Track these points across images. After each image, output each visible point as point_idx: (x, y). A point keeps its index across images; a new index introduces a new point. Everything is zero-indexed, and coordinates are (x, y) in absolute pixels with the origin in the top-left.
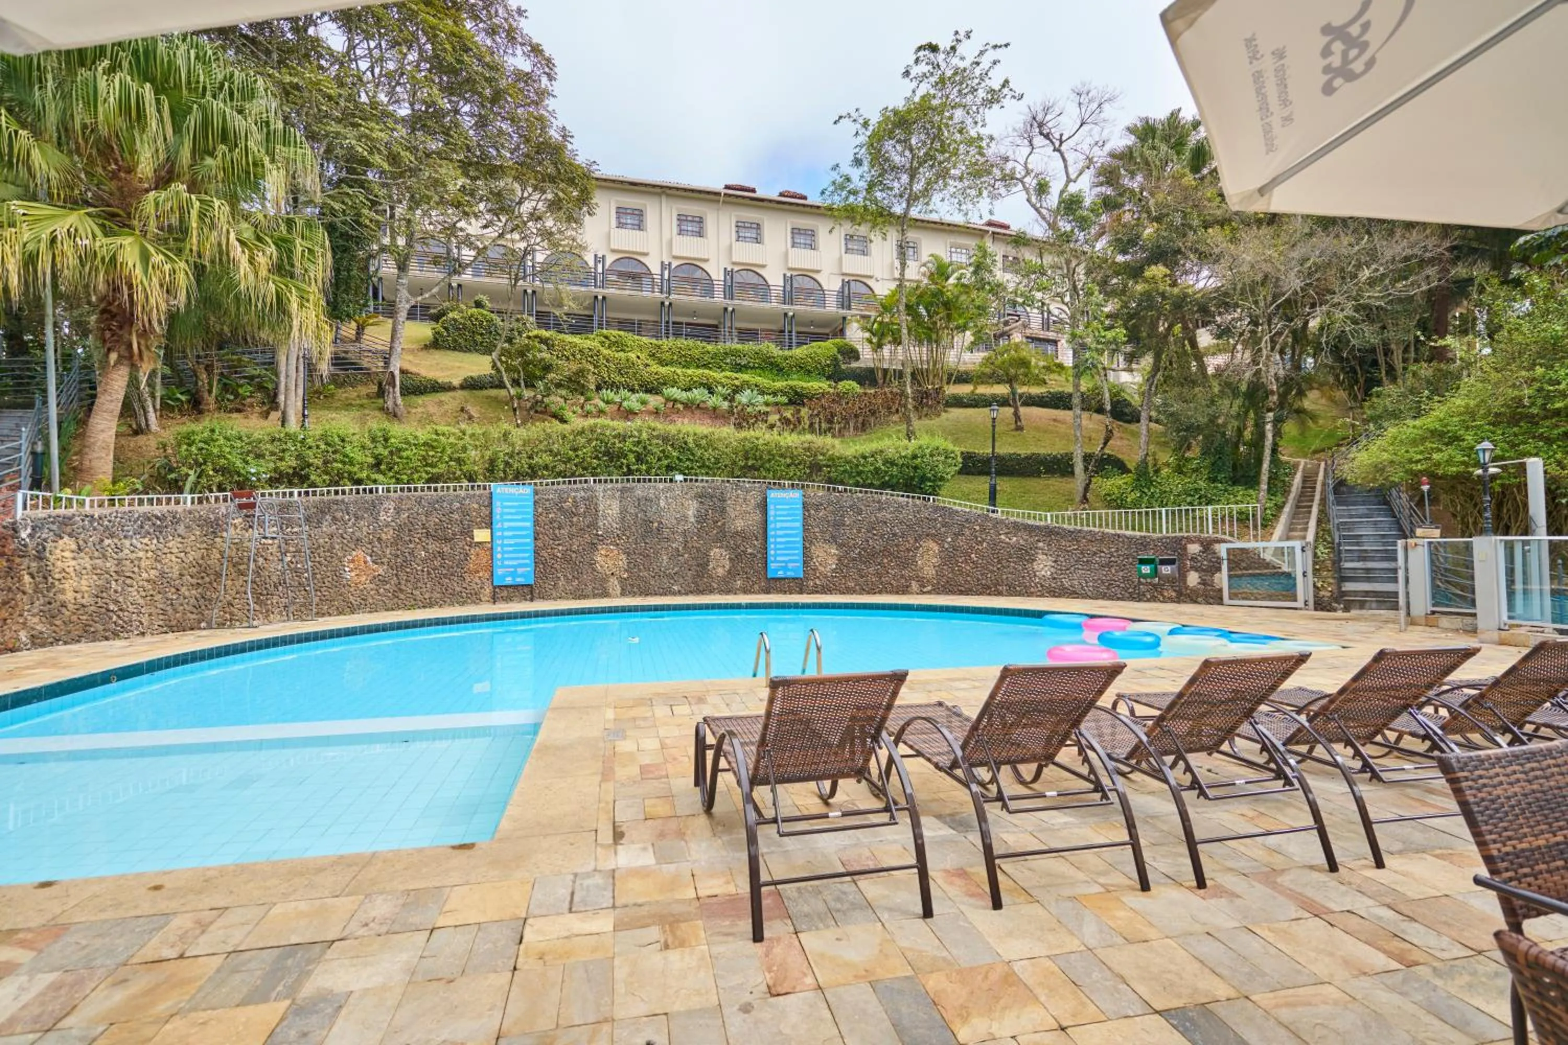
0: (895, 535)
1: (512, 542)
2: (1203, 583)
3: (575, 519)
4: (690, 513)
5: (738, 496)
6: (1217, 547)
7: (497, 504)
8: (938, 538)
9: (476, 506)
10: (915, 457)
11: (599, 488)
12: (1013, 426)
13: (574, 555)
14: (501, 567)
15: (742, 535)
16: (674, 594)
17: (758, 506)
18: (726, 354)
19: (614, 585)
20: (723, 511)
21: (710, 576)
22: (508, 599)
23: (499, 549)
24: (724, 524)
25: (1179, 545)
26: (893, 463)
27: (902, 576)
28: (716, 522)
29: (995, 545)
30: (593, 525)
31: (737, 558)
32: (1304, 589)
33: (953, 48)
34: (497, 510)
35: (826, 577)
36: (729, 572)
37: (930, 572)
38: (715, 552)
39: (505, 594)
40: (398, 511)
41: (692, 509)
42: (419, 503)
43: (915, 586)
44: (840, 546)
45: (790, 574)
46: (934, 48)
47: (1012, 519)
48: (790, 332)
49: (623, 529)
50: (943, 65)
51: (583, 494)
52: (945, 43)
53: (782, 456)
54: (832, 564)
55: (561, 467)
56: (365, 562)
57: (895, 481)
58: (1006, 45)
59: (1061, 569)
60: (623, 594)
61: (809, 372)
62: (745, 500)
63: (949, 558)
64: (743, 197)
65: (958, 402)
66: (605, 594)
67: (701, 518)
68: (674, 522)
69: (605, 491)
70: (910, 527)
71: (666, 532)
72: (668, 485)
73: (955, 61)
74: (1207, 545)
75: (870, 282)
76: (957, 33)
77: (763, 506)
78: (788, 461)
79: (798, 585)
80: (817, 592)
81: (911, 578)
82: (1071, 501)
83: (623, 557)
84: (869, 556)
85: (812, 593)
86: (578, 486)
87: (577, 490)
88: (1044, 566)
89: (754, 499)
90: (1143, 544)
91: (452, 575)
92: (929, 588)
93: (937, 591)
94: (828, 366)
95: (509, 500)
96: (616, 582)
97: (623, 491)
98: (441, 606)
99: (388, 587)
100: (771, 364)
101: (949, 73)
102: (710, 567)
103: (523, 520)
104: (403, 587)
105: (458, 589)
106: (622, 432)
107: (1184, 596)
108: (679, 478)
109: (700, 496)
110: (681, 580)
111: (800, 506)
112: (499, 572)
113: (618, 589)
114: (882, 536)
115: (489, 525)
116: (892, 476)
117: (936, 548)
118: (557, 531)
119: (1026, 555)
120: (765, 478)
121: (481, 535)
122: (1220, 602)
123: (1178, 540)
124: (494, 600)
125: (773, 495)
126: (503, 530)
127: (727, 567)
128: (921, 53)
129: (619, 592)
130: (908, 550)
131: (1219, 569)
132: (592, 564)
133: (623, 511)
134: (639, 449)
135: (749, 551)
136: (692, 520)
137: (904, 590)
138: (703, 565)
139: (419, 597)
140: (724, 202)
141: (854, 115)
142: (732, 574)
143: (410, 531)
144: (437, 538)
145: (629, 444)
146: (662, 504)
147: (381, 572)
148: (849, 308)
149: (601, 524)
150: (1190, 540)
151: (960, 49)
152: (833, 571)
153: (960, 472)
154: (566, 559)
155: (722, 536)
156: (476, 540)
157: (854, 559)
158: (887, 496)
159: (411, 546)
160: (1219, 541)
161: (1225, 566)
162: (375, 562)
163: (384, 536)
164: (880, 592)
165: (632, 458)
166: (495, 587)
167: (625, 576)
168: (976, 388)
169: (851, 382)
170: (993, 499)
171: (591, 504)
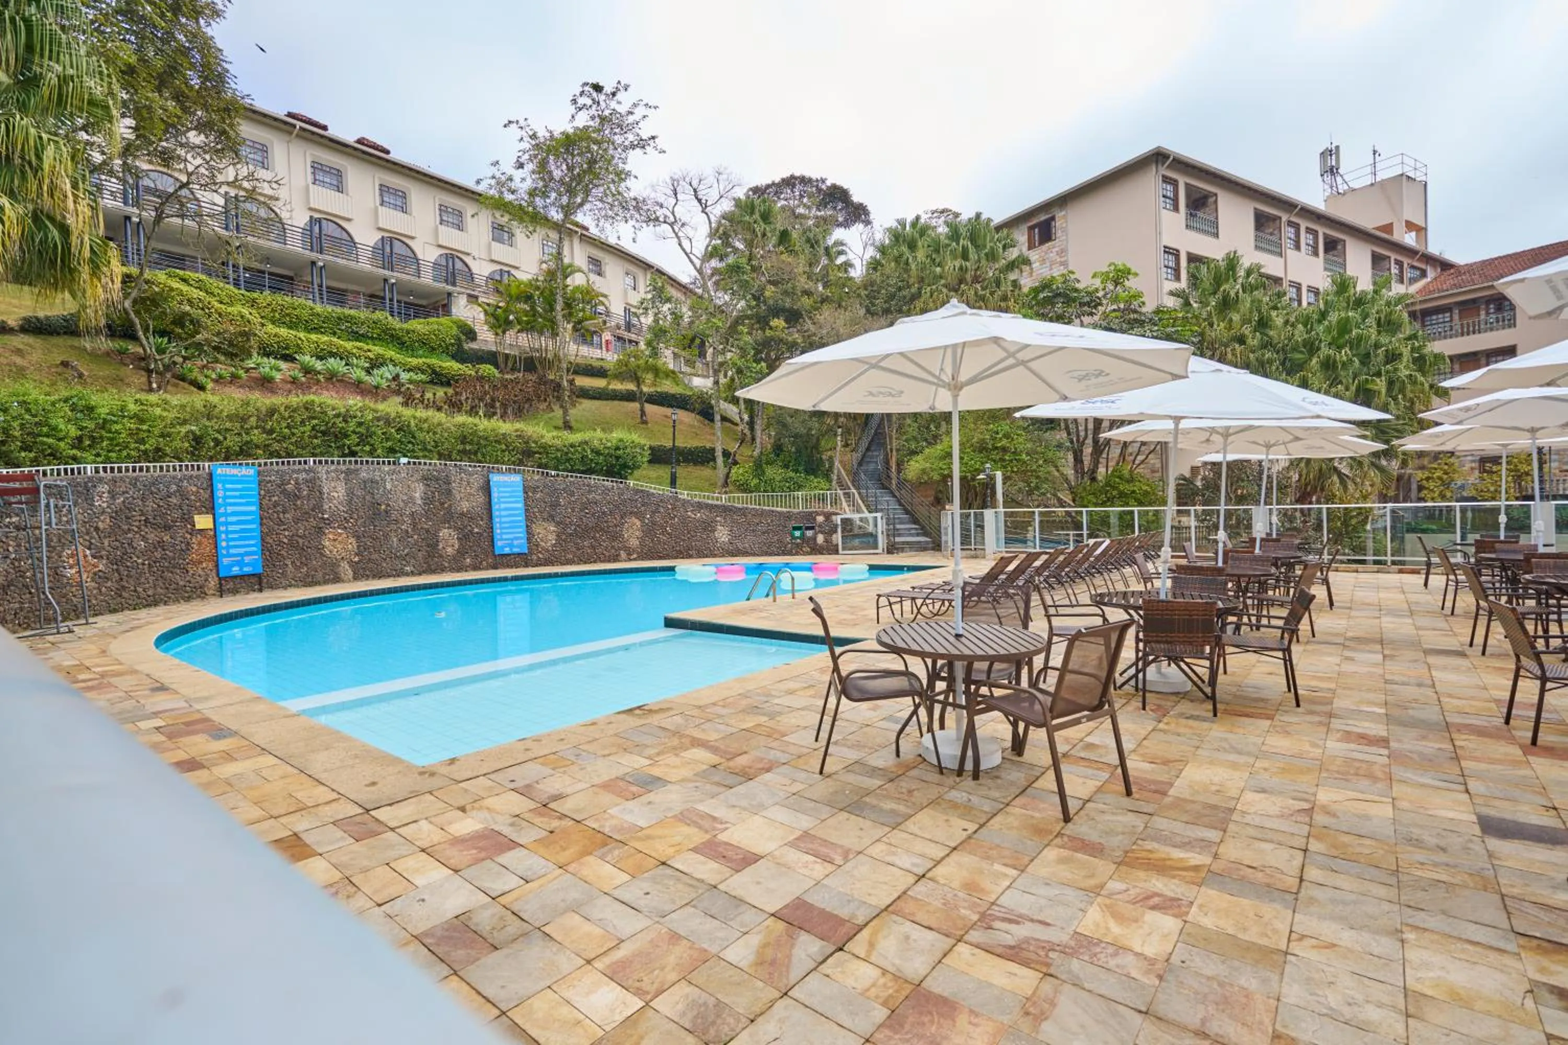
0: (604, 513)
1: (237, 528)
2: (826, 541)
3: (299, 502)
4: (417, 495)
5: (461, 479)
6: (834, 517)
7: (218, 486)
8: (640, 516)
9: (194, 489)
10: (617, 448)
11: (322, 470)
12: (639, 420)
13: (301, 541)
14: (225, 556)
15: (467, 516)
16: (407, 574)
17: (482, 488)
18: (339, 318)
19: (346, 569)
20: (449, 492)
21: (441, 556)
22: (235, 592)
23: (223, 536)
24: (450, 506)
25: (811, 516)
26: (598, 453)
27: (613, 547)
28: (442, 504)
29: (684, 520)
30: (318, 507)
31: (465, 537)
32: (882, 541)
33: (614, 94)
34: (219, 494)
35: (548, 551)
36: (458, 551)
37: (634, 542)
38: (444, 533)
39: (230, 585)
40: (113, 495)
41: (418, 492)
42: (135, 485)
43: (623, 554)
44: (558, 524)
45: (516, 550)
46: (598, 88)
47: (697, 500)
48: (391, 300)
49: (350, 512)
50: (603, 104)
51: (304, 475)
52: (608, 89)
53: (497, 442)
54: (552, 539)
55: (276, 446)
56: (85, 556)
57: (599, 467)
58: (655, 108)
59: (734, 537)
60: (356, 578)
61: (433, 349)
62: (469, 483)
63: (649, 531)
64: (313, 133)
65: (586, 394)
66: (337, 579)
67: (427, 500)
68: (402, 504)
69: (328, 472)
70: (617, 507)
71: (394, 515)
72: (392, 467)
73: (613, 104)
74: (828, 516)
75: (468, 260)
76: (619, 82)
77: (487, 489)
78: (504, 447)
79: (522, 560)
80: (541, 565)
81: (620, 549)
82: (713, 485)
83: (352, 540)
84: (584, 532)
85: (536, 565)
86: (297, 467)
87: (299, 471)
88: (722, 535)
89: (477, 481)
90: (788, 516)
91: (174, 567)
92: (635, 556)
93: (641, 557)
94: (452, 345)
95: (232, 482)
96: (347, 567)
97: (348, 472)
98: (166, 603)
99: (109, 584)
100: (392, 336)
101: (607, 113)
102: (440, 547)
103: (247, 504)
104: (125, 584)
105: (182, 583)
106: (343, 410)
107: (816, 550)
108: (404, 460)
109: (425, 479)
110: (413, 561)
111: (521, 489)
112: (225, 561)
113: (350, 573)
114: (593, 515)
115: (210, 508)
116: (597, 464)
117: (638, 523)
118: (281, 515)
119: (709, 527)
120: (480, 462)
121: (203, 522)
122: (837, 552)
123: (811, 513)
124: (221, 592)
125: (495, 478)
126: (226, 515)
127: (457, 546)
128: (587, 88)
129: (351, 577)
130: (616, 526)
131: (836, 532)
132: (320, 549)
133: (350, 493)
134: (362, 430)
135: (476, 530)
136: (419, 502)
137: (616, 559)
138: (432, 545)
139: (143, 595)
140: (297, 136)
141: (522, 123)
142: (461, 553)
143: (127, 518)
144: (155, 526)
145: (352, 425)
146: (389, 486)
147: (101, 567)
148: (454, 284)
149: (326, 507)
150: (818, 514)
151: (619, 96)
152: (554, 545)
153: (650, 462)
154: (292, 545)
155: (449, 518)
156: (198, 527)
157: (571, 535)
158: (594, 479)
159: (130, 535)
160: (837, 514)
161: (839, 530)
162: (94, 557)
163: (101, 525)
164: (595, 562)
165: (355, 439)
166: (220, 579)
167: (356, 559)
168: (609, 384)
169: (489, 366)
170: (673, 483)
171: (313, 484)
